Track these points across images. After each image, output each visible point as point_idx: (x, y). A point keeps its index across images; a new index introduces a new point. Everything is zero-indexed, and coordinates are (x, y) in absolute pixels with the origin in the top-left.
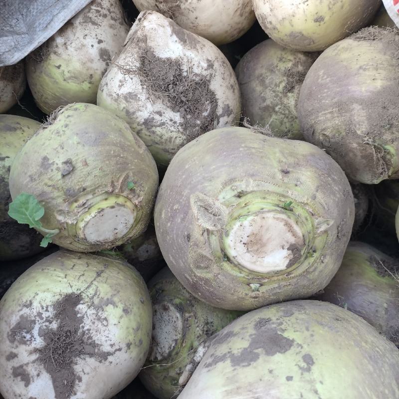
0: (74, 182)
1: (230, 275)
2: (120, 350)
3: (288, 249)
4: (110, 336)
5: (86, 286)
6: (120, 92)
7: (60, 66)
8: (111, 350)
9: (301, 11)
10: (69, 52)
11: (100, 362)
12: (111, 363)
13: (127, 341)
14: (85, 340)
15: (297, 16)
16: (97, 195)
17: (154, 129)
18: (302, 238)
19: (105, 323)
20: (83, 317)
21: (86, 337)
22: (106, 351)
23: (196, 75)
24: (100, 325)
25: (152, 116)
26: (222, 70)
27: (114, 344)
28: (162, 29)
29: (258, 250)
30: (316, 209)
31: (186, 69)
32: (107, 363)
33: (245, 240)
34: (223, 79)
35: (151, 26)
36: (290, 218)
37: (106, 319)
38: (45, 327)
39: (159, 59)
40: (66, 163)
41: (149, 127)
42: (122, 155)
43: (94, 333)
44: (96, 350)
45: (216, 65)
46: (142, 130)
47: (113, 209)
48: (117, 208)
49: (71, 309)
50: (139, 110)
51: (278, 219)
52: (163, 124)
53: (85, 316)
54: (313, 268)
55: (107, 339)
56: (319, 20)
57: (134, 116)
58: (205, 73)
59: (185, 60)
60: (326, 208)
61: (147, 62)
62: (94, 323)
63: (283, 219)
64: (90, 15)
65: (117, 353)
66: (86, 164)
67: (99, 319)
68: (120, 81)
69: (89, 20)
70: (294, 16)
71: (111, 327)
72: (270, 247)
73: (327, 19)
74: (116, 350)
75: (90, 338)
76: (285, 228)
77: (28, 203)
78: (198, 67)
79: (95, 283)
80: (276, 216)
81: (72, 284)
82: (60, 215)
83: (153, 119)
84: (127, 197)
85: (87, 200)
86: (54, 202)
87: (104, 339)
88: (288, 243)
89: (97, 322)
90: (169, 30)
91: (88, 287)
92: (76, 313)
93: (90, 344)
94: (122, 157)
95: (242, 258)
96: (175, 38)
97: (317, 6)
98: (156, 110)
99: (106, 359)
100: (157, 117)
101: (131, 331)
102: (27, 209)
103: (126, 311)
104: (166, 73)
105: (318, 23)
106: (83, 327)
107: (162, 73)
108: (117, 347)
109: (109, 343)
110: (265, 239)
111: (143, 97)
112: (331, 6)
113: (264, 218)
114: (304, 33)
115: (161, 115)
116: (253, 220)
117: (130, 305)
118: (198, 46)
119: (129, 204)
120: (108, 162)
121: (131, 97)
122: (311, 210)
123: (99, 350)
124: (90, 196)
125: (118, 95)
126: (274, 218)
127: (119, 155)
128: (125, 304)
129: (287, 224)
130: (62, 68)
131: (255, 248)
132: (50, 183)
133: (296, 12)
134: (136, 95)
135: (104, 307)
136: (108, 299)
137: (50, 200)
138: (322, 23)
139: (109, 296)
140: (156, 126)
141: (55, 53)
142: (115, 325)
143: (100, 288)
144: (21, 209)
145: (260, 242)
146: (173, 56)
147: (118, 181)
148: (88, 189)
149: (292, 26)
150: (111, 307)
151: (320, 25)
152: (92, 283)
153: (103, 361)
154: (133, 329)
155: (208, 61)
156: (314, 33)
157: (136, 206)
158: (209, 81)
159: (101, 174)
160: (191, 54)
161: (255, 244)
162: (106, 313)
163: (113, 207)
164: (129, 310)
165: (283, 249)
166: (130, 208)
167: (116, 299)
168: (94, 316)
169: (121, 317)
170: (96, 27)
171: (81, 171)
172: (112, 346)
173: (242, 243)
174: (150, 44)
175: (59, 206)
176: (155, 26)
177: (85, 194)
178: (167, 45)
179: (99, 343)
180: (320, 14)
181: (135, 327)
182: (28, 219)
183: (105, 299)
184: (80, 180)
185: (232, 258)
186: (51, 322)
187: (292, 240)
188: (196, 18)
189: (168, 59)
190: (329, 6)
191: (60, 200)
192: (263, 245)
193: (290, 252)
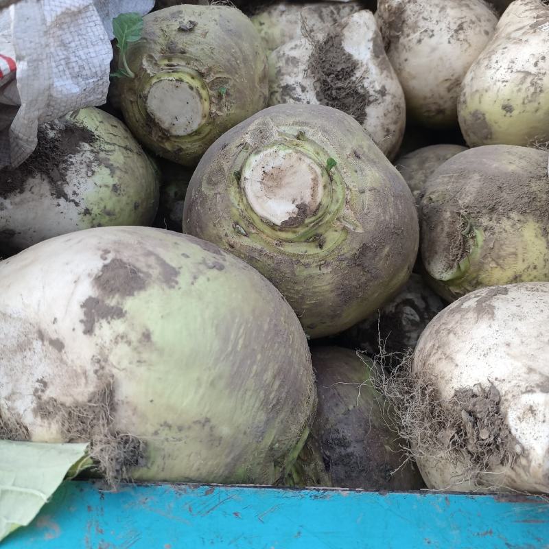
0: (182, 41)
1: (229, 200)
2: (77, 204)
3: (297, 206)
4: (82, 185)
5: (108, 141)
6: (287, 53)
7: (263, 24)
8: (71, 197)
9: (495, 89)
10: (280, 19)
11: (52, 194)
12: (59, 205)
13: (90, 207)
14: (61, 167)
15: (490, 93)
16: (189, 66)
17: (287, 98)
18: (317, 204)
19: (90, 174)
20: (79, 152)
21: (64, 165)
22: (66, 192)
23: (363, 87)
24: (84, 170)
25: (295, 86)
26: (391, 108)
27: (77, 195)
28: (365, 28)
29: (271, 187)
30: (355, 201)
31: (357, 75)
32: (56, 202)
33: (268, 169)
34: (385, 115)
35: (358, 20)
36: (323, 176)
37: (93, 172)
38: (44, 127)
39: (342, 49)
40: (191, 22)
41: (285, 94)
42: (238, 62)
43: (74, 169)
44: (59, 183)
45: (388, 98)
46: (277, 92)
47: (190, 90)
48: (194, 93)
49: (78, 139)
50: (289, 75)
51: (311, 169)
52: (298, 100)
53: (82, 153)
54: (307, 261)
55: (77, 184)
56: (508, 108)
57: (281, 77)
58: (372, 92)
59: (363, 69)
60: (365, 210)
61: (330, 43)
62: (81, 164)
63: (315, 172)
64: (324, 10)
65: (72, 204)
66: (205, 35)
67: (89, 166)
68: (296, 45)
69: (319, 12)
70: (486, 91)
71: (90, 181)
72: (283, 192)
73: (515, 113)
74: (73, 201)
75: (66, 169)
76: (311, 183)
77: (134, 24)
78: (371, 83)
79: (117, 148)
80: (311, 165)
81: (98, 129)
82: (148, 61)
83: (294, 89)
84: (210, 97)
85: (178, 65)
86: (153, 46)
87: (75, 181)
88: (302, 199)
89: (84, 166)
90: (371, 35)
91: (108, 143)
92: (77, 145)
93: (61, 174)
94: (237, 63)
95: (251, 185)
96: (371, 45)
97: (513, 92)
98: (303, 84)
99: (58, 197)
100: (299, 90)
101: (102, 206)
102: (129, 27)
103: (115, 188)
104: (338, 63)
105: (504, 112)
106: (71, 157)
107: (335, 60)
108: (77, 201)
109: (75, 188)
110: (286, 180)
111: (302, 67)
112: (526, 101)
113: (300, 159)
114: (487, 116)
115: (303, 91)
116: (290, 155)
117: (124, 190)
118: (385, 72)
119: (207, 104)
120: (222, 51)
121: (294, 61)
122: (349, 197)
123: (62, 184)
124: (183, 63)
125: (284, 54)
126: (309, 165)
127: (236, 60)
128: (121, 184)
129: (315, 180)
130: (263, 26)
131: (270, 183)
132: (165, 28)
133: (491, 88)
134: (298, 62)
135: (102, 164)
136: (112, 165)
137: (151, 42)
138: (508, 115)
139: (116, 165)
140: (291, 97)
141: (270, 13)
142: (95, 184)
143: (116, 153)
144: (124, 24)
145: (279, 180)
146: (356, 57)
147: (215, 74)
148: (187, 55)
149: (480, 102)
150: (108, 171)
151: (505, 116)
152: (114, 144)
153: (55, 196)
154: (105, 207)
155: (384, 87)
156: (496, 123)
157: (210, 113)
158: (370, 102)
159: (208, 53)
160: (374, 70)
161: (273, 180)
162: (99, 169)
163: (191, 88)
164: (119, 192)
165: (293, 202)
166: (203, 108)
167: (118, 173)
168: (88, 160)
169: (107, 186)
170: (320, 20)
171: (196, 36)
172: (75, 193)
173: (263, 170)
174: (346, 32)
175: (153, 52)
176: (361, 22)
177: (181, 58)
178: (359, 44)
179: (68, 180)
180: (512, 103)
181: (108, 208)
182: (122, 37)
183: (111, 162)
184: (189, 42)
185: (242, 178)
186: (52, 129)
187: (308, 200)
188: (406, 60)
189: (350, 55)
190: (524, 99)
191: (159, 48)
192: (279, 186)
193: (296, 210)
